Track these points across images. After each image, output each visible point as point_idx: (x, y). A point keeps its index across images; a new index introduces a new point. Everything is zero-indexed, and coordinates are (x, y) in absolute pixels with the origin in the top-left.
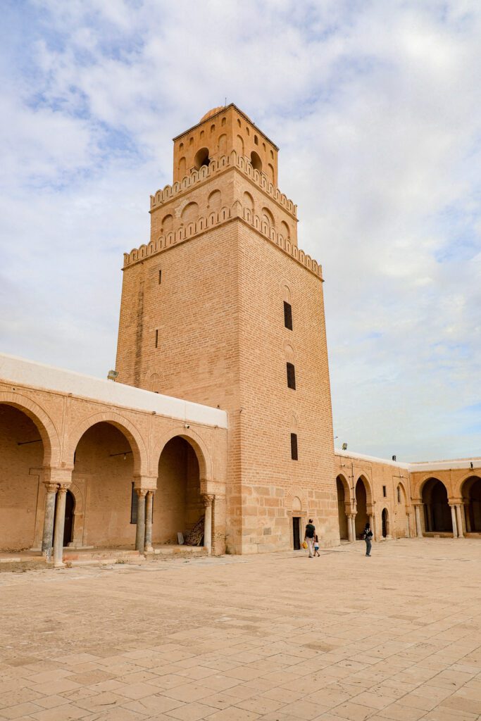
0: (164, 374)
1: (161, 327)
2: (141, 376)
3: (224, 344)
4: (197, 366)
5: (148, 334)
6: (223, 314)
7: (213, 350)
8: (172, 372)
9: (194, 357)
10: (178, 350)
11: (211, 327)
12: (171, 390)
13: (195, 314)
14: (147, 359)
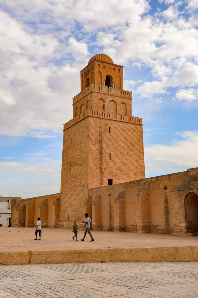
0: (115, 173)
1: (112, 152)
2: (104, 170)
3: (140, 170)
4: (129, 174)
5: (106, 153)
6: (139, 158)
7: (135, 170)
8: (119, 173)
9: (128, 170)
10: (121, 165)
11: (134, 161)
12: (119, 180)
13: (127, 154)
14: (106, 163)
